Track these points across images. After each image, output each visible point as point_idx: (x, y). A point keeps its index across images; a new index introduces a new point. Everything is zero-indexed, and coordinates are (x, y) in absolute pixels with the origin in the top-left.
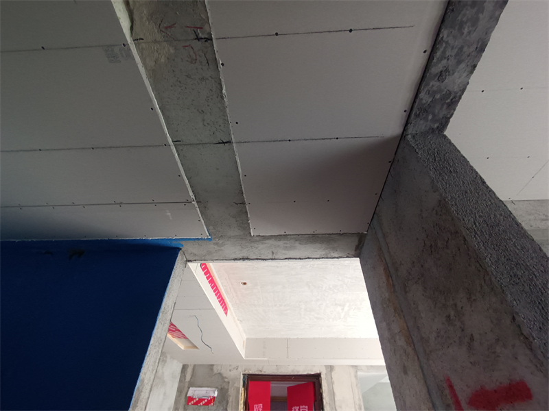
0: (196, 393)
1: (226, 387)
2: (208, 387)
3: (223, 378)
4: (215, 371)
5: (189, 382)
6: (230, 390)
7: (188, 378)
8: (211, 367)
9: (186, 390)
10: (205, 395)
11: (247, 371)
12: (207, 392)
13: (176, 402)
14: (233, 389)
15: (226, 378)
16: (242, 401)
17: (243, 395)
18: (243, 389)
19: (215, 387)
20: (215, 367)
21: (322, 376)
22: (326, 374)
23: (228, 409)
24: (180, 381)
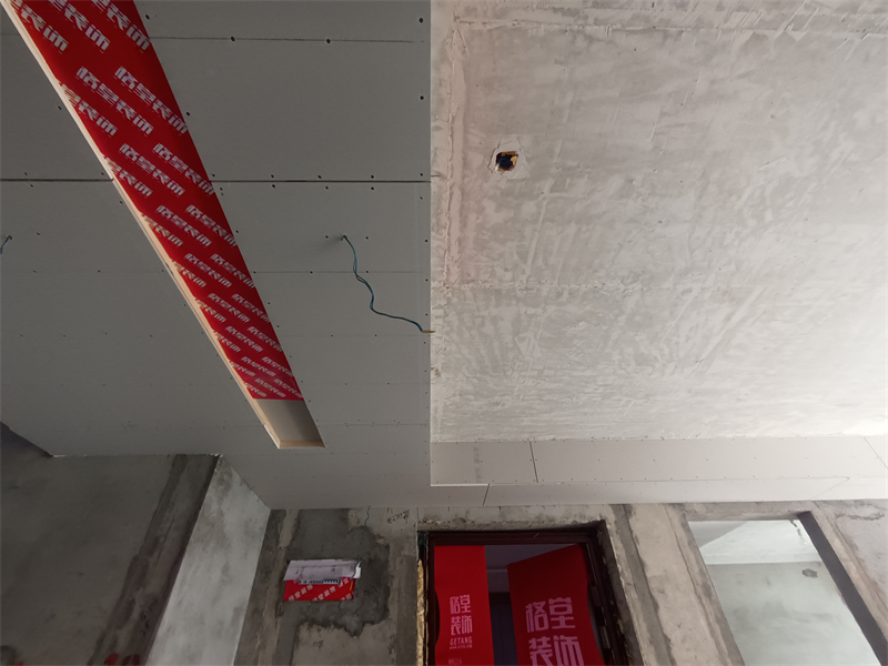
0: (307, 572)
1: (382, 557)
2: (336, 558)
3: (374, 537)
4: (353, 522)
5: (288, 548)
6: (391, 563)
7: (285, 538)
8: (343, 514)
9: (280, 567)
10: (330, 576)
11: (430, 521)
12: (333, 570)
13: (256, 594)
14: (398, 560)
15: (380, 537)
16: (420, 591)
17: (421, 576)
18: (420, 562)
19: (354, 559)
20: (350, 513)
21: (608, 526)
22: (615, 522)
23: (390, 608)
24: (266, 547)
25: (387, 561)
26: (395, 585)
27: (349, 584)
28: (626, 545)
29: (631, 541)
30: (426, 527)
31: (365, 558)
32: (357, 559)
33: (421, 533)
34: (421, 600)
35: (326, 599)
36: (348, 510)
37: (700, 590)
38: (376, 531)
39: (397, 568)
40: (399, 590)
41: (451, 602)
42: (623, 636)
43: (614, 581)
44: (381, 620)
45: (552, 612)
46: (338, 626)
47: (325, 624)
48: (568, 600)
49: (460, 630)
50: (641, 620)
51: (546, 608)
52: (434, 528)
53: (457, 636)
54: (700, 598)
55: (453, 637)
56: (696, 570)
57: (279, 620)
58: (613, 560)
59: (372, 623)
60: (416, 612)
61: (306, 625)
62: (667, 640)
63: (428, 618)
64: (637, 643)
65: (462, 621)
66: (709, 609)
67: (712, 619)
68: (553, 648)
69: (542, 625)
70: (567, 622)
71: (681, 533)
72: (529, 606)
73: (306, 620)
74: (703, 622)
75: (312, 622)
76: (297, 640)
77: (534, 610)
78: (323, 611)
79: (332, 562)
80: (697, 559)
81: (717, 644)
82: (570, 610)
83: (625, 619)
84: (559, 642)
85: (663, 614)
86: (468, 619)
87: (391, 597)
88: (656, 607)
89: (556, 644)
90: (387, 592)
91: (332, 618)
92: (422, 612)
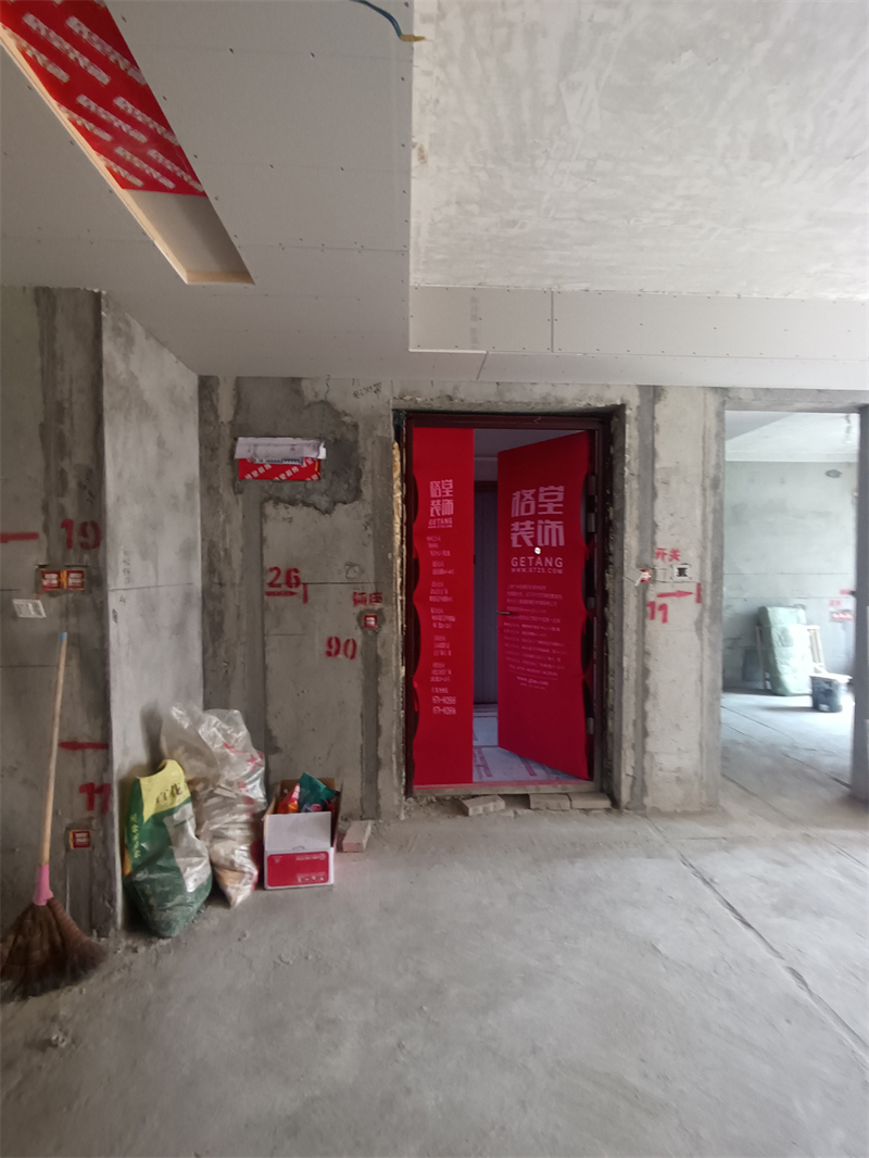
0: (262, 451)
1: (350, 436)
2: (294, 437)
3: (337, 415)
4: (309, 396)
5: (232, 423)
6: (361, 443)
7: (226, 411)
8: (294, 383)
9: (227, 443)
10: (291, 456)
11: (408, 398)
12: (293, 449)
13: (205, 471)
14: (369, 442)
15: (346, 415)
16: (397, 474)
17: (397, 459)
18: (396, 445)
19: (316, 438)
20: (304, 384)
21: (628, 412)
22: (638, 407)
23: (363, 489)
24: (203, 422)
25: (356, 442)
26: (367, 466)
27: (314, 465)
28: (642, 434)
29: (649, 429)
30: (403, 405)
31: (330, 438)
32: (320, 438)
33: (397, 412)
34: (398, 483)
35: (288, 479)
36: (300, 379)
37: (708, 483)
38: (340, 407)
39: (369, 450)
40: (372, 471)
41: (432, 486)
42: (610, 522)
43: (617, 471)
44: (353, 500)
45: (541, 499)
46: (306, 504)
47: (292, 502)
48: (561, 488)
49: (440, 512)
50: (635, 507)
51: (536, 496)
52: (413, 406)
53: (436, 517)
54: (704, 490)
55: (432, 518)
56: (713, 462)
57: (239, 496)
58: (623, 450)
59: (345, 503)
60: (391, 494)
61: (271, 502)
62: (655, 526)
63: (405, 500)
64: (623, 528)
65: (442, 503)
66: (711, 500)
67: (709, 509)
68: (536, 531)
69: (527, 509)
70: (555, 509)
71: (712, 422)
72: (517, 494)
73: (270, 499)
74: (698, 512)
75: (278, 501)
76: (263, 516)
77: (522, 497)
78: (287, 490)
79: (290, 440)
80: (718, 451)
81: (705, 531)
82: (561, 497)
83: (617, 507)
84: (543, 525)
85: (660, 504)
86: (450, 503)
87: (364, 479)
88: (654, 495)
89: (540, 528)
90: (359, 474)
91: (298, 497)
92: (399, 494)
